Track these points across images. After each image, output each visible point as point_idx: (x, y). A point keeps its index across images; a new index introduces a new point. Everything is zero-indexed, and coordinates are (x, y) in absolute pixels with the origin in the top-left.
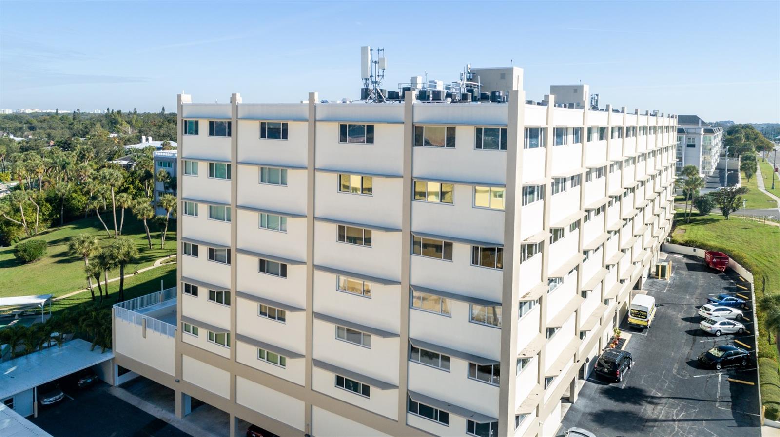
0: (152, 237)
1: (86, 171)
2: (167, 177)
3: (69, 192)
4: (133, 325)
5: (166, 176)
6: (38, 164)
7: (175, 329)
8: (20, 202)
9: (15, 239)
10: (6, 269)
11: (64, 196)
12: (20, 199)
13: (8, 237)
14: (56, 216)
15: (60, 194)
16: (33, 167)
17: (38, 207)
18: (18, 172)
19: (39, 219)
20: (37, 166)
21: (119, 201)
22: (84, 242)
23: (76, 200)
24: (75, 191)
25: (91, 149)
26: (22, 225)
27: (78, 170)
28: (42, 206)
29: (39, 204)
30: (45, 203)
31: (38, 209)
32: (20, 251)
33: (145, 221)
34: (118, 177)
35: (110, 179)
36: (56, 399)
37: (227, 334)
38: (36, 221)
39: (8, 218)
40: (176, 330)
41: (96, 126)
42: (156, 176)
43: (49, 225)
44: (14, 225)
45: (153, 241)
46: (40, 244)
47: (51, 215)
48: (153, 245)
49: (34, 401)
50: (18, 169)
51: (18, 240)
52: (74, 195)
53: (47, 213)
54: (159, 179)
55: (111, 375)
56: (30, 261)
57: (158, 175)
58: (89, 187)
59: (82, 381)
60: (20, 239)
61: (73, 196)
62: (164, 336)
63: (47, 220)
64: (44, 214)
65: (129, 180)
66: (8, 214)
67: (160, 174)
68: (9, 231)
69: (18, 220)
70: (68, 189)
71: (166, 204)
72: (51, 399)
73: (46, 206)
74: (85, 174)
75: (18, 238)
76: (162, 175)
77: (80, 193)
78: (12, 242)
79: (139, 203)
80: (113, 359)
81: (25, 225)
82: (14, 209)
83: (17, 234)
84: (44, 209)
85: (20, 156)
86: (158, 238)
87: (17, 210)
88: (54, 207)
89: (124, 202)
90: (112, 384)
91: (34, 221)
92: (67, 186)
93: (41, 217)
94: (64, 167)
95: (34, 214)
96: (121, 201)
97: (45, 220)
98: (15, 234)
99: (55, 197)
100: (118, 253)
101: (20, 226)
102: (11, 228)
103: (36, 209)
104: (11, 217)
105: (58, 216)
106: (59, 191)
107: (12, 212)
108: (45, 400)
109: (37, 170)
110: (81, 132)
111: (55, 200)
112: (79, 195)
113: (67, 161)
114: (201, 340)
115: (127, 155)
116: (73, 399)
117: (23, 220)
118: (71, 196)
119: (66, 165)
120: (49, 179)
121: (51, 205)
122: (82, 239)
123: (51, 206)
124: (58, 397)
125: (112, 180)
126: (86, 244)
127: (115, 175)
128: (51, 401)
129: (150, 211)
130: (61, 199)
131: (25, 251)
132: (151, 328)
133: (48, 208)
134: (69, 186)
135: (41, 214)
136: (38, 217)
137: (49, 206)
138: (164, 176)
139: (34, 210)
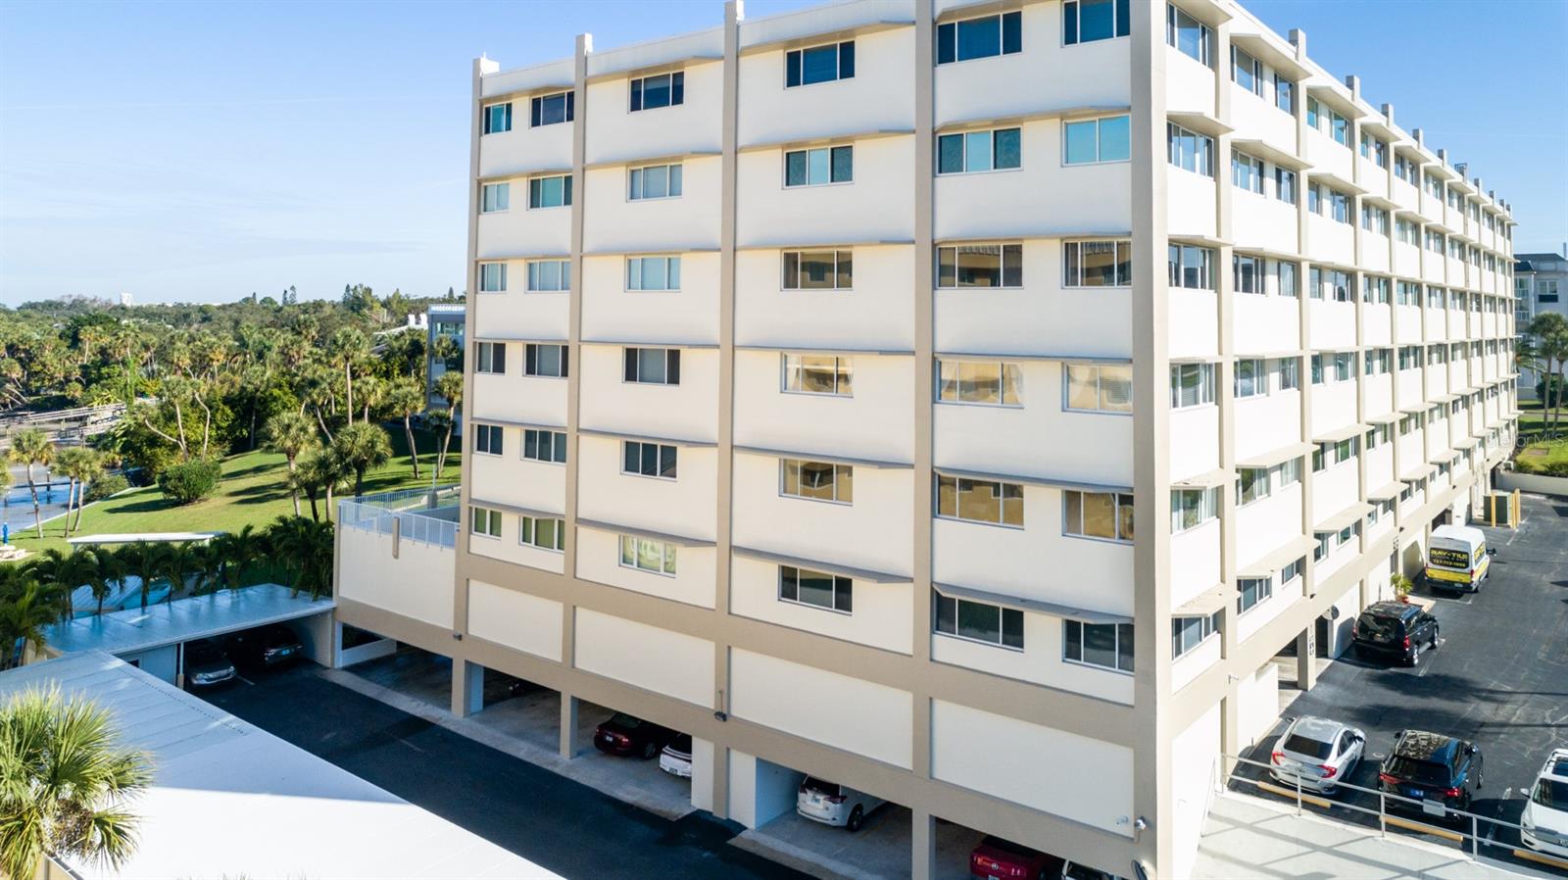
0: (420, 461)
1: (300, 348)
2: (453, 350)
3: (268, 386)
4: (374, 534)
5: (451, 347)
6: (214, 343)
7: (456, 528)
8: (175, 397)
10: (144, 514)
11: (258, 393)
12: (175, 392)
13: (151, 470)
14: (241, 432)
15: (250, 388)
16: (204, 350)
17: (209, 412)
18: (176, 360)
19: (210, 436)
20: (211, 348)
21: (359, 390)
22: (289, 427)
23: (280, 402)
24: (279, 386)
25: (312, 322)
26: (179, 447)
27: (287, 346)
28: (217, 410)
29: (210, 408)
30: (222, 406)
31: (209, 416)
32: (171, 479)
33: (407, 420)
34: (359, 343)
35: (343, 345)
36: (220, 677)
37: (559, 521)
38: (203, 440)
39: (154, 429)
40: (458, 530)
42: (432, 347)
43: (227, 449)
44: (163, 444)
45: (420, 467)
46: (207, 467)
47: (231, 429)
48: (420, 473)
49: (178, 672)
50: (176, 354)
52: (276, 392)
53: (225, 425)
54: (438, 352)
55: (330, 642)
56: (188, 501)
57: (435, 345)
58: (306, 374)
59: (273, 652)
61: (275, 394)
62: (435, 548)
63: (226, 439)
64: (219, 428)
65: (381, 369)
66: (154, 422)
67: (439, 344)
68: (155, 455)
69: (171, 436)
70: (265, 379)
71: (450, 388)
72: (211, 675)
73: (223, 410)
74: (298, 353)
76: (444, 345)
77: (287, 389)
79: (398, 387)
80: (334, 609)
81: (183, 445)
82: (164, 415)
83: (169, 462)
84: (219, 416)
85: (183, 335)
86: (431, 463)
87: (171, 418)
88: (237, 414)
89: (369, 393)
90: (329, 666)
91: (200, 439)
92: (265, 372)
93: (214, 433)
94: (260, 356)
95: (201, 425)
96: (364, 390)
97: (220, 440)
98: (164, 464)
99: (240, 393)
100: (353, 443)
101: (175, 447)
102: (158, 450)
103: (206, 416)
104: (159, 429)
105: (245, 433)
106: (249, 383)
107: (161, 419)
108: (200, 675)
109: (212, 356)
111: (241, 399)
112: (285, 394)
113: (267, 343)
114: (507, 546)
116: (252, 684)
117: (179, 436)
118: (271, 394)
119: (265, 351)
120: (232, 377)
121: (232, 409)
122: (286, 421)
123: (232, 411)
124: (224, 672)
125: (347, 347)
126: (293, 431)
127: (353, 338)
128: (209, 679)
129: (417, 399)
130: (252, 399)
131: (180, 478)
132: (409, 536)
133: (228, 416)
134: (268, 374)
135: (214, 426)
136: (206, 431)
137: (229, 412)
138: (446, 348)
139: (202, 418)
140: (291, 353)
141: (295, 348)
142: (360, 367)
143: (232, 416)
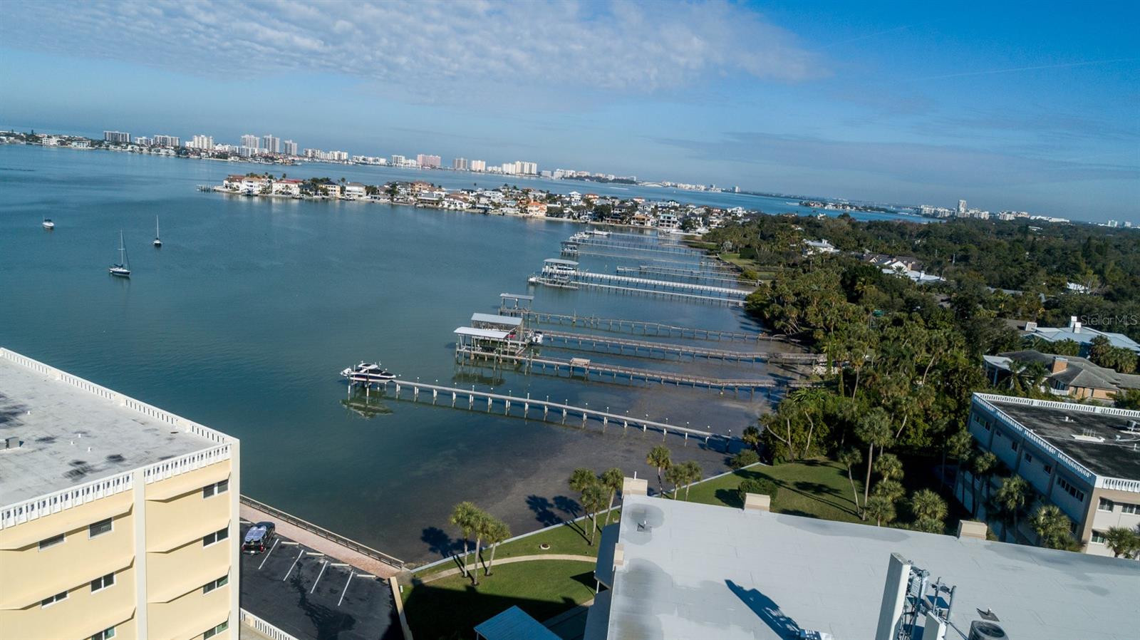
9: (780, 457)
11: (846, 420)
12: (787, 411)
14: (834, 443)
15: (840, 415)
17: (812, 424)
19: (812, 441)
26: (788, 445)
28: (819, 425)
29: (814, 421)
30: (822, 423)
31: (812, 427)
34: (881, 430)
38: (809, 441)
41: (1039, 273)
43: (825, 452)
47: (827, 439)
51: (782, 460)
53: (822, 435)
60: (786, 459)
63: (822, 445)
64: (818, 436)
66: (771, 425)
69: (782, 436)
73: (822, 426)
75: (784, 458)
78: (775, 461)
81: (791, 444)
83: (783, 451)
84: (819, 429)
88: (831, 430)
91: (805, 441)
93: (815, 439)
95: (806, 432)
97: (820, 444)
99: (834, 417)
103: (810, 426)
104: (776, 431)
105: (836, 443)
106: (841, 412)
110: (1014, 280)
111: (834, 421)
115: (1024, 348)
117: (788, 437)
120: (875, 373)
121: (829, 426)
130: (843, 421)
133: (825, 430)
135: (816, 434)
136: (810, 437)
137: (826, 427)
138: (964, 445)
139: (806, 428)
140: (881, 391)
141: (885, 387)
142: (933, 412)
143: (828, 431)
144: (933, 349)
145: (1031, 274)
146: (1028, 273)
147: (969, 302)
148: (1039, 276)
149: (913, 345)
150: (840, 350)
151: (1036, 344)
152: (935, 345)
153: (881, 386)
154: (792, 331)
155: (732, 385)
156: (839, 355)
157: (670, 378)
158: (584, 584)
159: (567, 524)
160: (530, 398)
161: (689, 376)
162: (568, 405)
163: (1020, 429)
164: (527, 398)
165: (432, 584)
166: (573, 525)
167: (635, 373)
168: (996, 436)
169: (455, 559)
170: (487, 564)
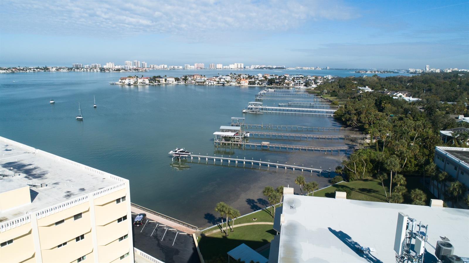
3: (383, 159)
9: (352, 178)
11: (380, 161)
12: (354, 159)
19: (365, 171)
28: (368, 164)
29: (366, 163)
30: (369, 163)
31: (365, 165)
39: (348, 168)
43: (371, 175)
47: (372, 170)
51: (353, 180)
53: (370, 168)
60: (355, 179)
64: (368, 169)
66: (348, 165)
73: (370, 164)
75: (354, 179)
78: (350, 180)
81: (357, 173)
84: (368, 166)
88: (373, 166)
91: (362, 171)
93: (367, 170)
95: (363, 167)
97: (369, 172)
98: (352, 176)
99: (375, 160)
101: (354, 173)
102: (350, 173)
105: (376, 172)
106: (377, 158)
111: (375, 162)
117: (355, 169)
118: (384, 161)
120: (392, 141)
121: (373, 164)
130: (378, 162)
133: (371, 166)
135: (367, 168)
136: (365, 169)
137: (371, 165)
139: (363, 165)
140: (395, 148)
141: (396, 146)
142: (418, 156)
143: (372, 166)
144: (417, 129)
145: (460, 95)
146: (459, 94)
147: (433, 108)
148: (464, 95)
149: (408, 128)
150: (376, 132)
151: (464, 124)
152: (418, 128)
153: (395, 146)
154: (355, 126)
155: (330, 149)
156: (376, 134)
157: (303, 148)
158: (272, 234)
159: (263, 210)
160: (245, 159)
161: (312, 147)
162: (261, 161)
163: (458, 161)
164: (244, 159)
165: (209, 236)
166: (266, 210)
167: (289, 147)
168: (447, 165)
169: (218, 226)
170: (231, 227)
